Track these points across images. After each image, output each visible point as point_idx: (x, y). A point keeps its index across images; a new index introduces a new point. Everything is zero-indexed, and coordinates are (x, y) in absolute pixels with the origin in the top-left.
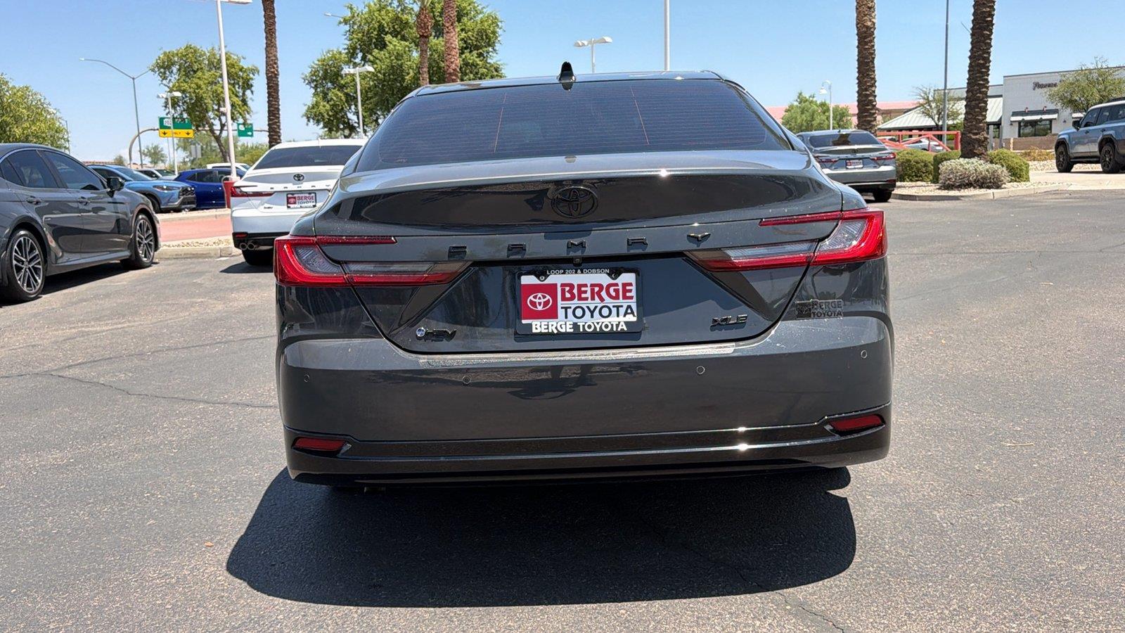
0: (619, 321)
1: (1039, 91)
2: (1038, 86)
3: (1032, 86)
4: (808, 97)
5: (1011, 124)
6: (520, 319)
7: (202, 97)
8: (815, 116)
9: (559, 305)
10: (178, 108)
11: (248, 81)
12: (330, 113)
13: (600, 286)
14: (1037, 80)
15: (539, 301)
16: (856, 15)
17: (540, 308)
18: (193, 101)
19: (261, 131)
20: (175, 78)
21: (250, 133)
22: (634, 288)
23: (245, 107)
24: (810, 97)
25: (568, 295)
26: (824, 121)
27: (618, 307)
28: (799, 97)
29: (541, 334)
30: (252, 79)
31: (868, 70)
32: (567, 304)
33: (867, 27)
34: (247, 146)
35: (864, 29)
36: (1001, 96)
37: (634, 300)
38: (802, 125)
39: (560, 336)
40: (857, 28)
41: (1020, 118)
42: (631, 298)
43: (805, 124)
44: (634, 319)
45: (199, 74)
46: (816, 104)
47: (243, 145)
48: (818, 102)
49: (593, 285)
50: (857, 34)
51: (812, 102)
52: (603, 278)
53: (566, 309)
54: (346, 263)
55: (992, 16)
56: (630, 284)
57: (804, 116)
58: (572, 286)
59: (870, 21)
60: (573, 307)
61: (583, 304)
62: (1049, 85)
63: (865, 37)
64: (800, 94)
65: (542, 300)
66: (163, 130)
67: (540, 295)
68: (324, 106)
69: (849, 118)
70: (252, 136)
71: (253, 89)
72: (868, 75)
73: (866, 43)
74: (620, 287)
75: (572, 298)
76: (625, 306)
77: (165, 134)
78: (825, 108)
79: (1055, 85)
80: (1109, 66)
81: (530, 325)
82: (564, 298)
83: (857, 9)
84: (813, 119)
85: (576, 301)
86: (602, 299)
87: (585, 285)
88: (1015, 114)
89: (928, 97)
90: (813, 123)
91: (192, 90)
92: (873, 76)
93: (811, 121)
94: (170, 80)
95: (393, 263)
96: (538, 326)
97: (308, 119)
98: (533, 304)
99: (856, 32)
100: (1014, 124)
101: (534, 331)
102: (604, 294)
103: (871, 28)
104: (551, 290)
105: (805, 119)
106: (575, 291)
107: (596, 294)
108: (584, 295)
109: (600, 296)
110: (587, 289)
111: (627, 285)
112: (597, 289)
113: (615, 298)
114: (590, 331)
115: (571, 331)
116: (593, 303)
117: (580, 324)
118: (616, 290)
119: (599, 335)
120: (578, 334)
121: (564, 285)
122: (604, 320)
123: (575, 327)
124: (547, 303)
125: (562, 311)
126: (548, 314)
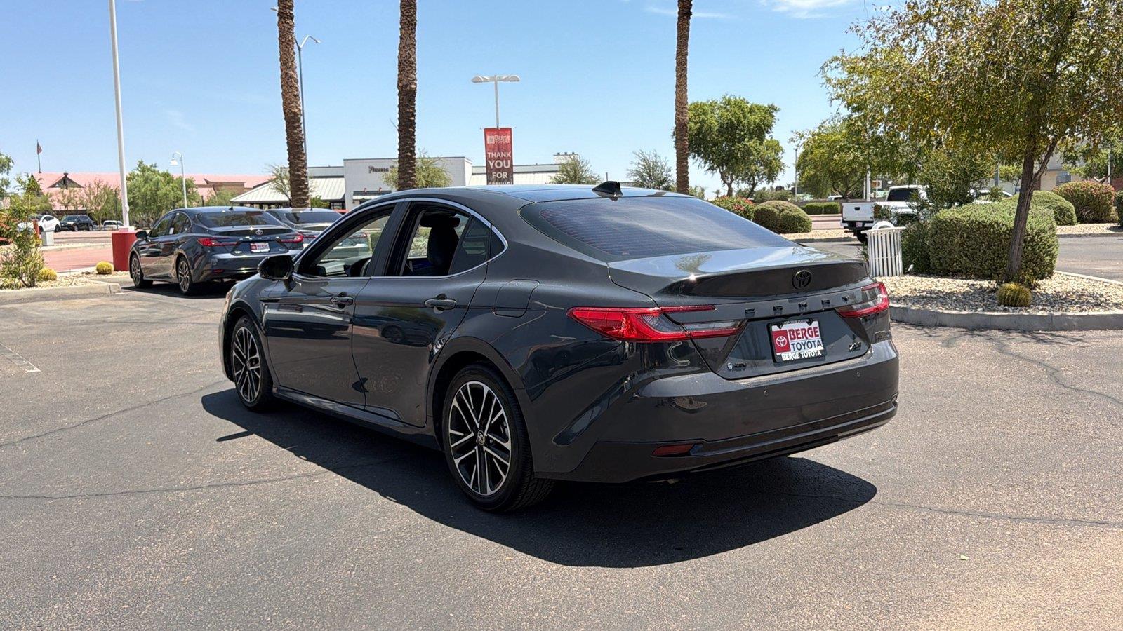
0: (817, 350)
1: (374, 174)
2: (373, 169)
3: (368, 170)
4: (149, 167)
5: (354, 203)
6: (776, 353)
8: (159, 186)
9: (790, 343)
13: (804, 329)
14: (372, 165)
15: (780, 340)
16: (282, 101)
17: (782, 345)
22: (818, 330)
24: (151, 166)
25: (793, 337)
26: (170, 191)
27: (814, 342)
28: (139, 166)
29: (786, 361)
31: (298, 153)
32: (793, 341)
33: (295, 113)
35: (292, 115)
36: (342, 177)
37: (820, 337)
38: (147, 195)
39: (795, 361)
40: (285, 113)
41: (360, 197)
42: (818, 336)
43: (149, 193)
44: (822, 348)
46: (159, 175)
48: (160, 172)
49: (802, 330)
50: (285, 119)
51: (154, 172)
52: (804, 325)
53: (793, 344)
54: (683, 324)
55: (414, 116)
56: (816, 328)
57: (147, 185)
58: (793, 330)
59: (297, 108)
60: (796, 343)
61: (800, 341)
62: (382, 170)
63: (294, 123)
64: (141, 163)
65: (782, 341)
67: (781, 337)
69: (195, 189)
72: (299, 157)
73: (295, 128)
74: (813, 330)
75: (794, 339)
76: (817, 340)
78: (168, 179)
79: (387, 170)
80: (430, 157)
81: (781, 356)
82: (792, 339)
83: (283, 95)
84: (158, 189)
85: (796, 340)
86: (807, 338)
87: (798, 330)
88: (356, 193)
89: (280, 174)
90: (158, 193)
92: (303, 159)
93: (156, 191)
95: (710, 322)
96: (785, 356)
98: (779, 342)
99: (284, 116)
100: (356, 202)
101: (784, 360)
102: (807, 334)
103: (298, 114)
104: (784, 333)
105: (149, 188)
106: (795, 334)
107: (804, 335)
108: (799, 336)
109: (806, 336)
110: (800, 332)
111: (815, 328)
112: (804, 332)
113: (812, 336)
114: (806, 357)
115: (799, 358)
116: (804, 340)
117: (802, 353)
118: (812, 332)
119: (810, 359)
120: (802, 360)
121: (790, 330)
122: (810, 350)
123: (800, 355)
124: (784, 342)
125: (791, 346)
126: (787, 349)
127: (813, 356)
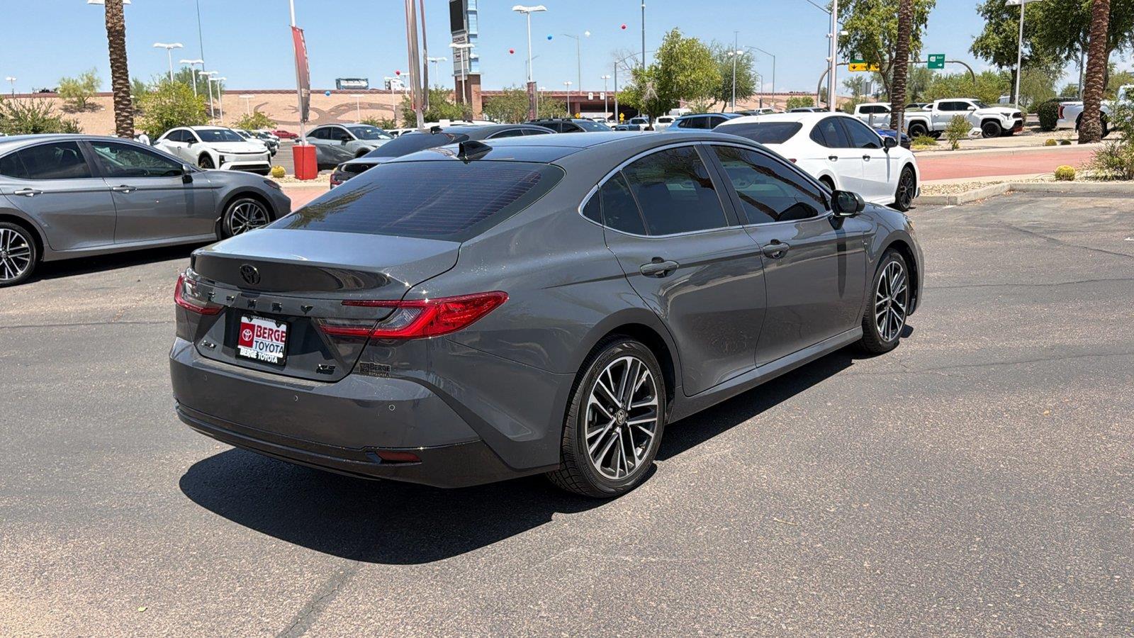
0: (275, 356)
6: (238, 344)
7: (872, 33)
9: (255, 340)
10: (849, 46)
11: (923, 15)
12: (999, 46)
13: (272, 330)
15: (247, 333)
17: (247, 339)
18: (865, 38)
19: (953, 62)
20: (850, 16)
21: (941, 65)
22: (284, 334)
23: (916, 42)
25: (259, 334)
27: (278, 346)
29: (243, 356)
30: (928, 13)
32: (258, 339)
34: (941, 77)
37: (283, 343)
39: (250, 359)
42: (283, 341)
44: (281, 356)
45: (873, 10)
47: (937, 76)
49: (270, 329)
52: (274, 326)
53: (257, 342)
58: (261, 327)
60: (260, 341)
61: (264, 340)
65: (249, 335)
66: (853, 65)
67: (248, 330)
68: (993, 39)
70: (942, 67)
71: (927, 22)
74: (280, 333)
75: (260, 336)
76: (280, 346)
77: (854, 68)
81: (240, 349)
82: (257, 336)
85: (261, 338)
86: (272, 340)
87: (266, 329)
91: (864, 27)
94: (846, 17)
96: (244, 351)
97: (976, 53)
98: (245, 335)
101: (242, 354)
102: (273, 336)
104: (252, 327)
106: (262, 331)
107: (270, 335)
108: (265, 335)
109: (271, 338)
110: (267, 331)
111: (283, 332)
112: (271, 332)
113: (277, 340)
114: (262, 359)
115: (255, 357)
116: (268, 341)
117: (260, 354)
118: (278, 335)
119: (265, 362)
120: (257, 360)
121: (258, 326)
122: (270, 354)
123: (257, 355)
124: (250, 336)
125: (255, 343)
126: (249, 344)
127: (269, 360)
